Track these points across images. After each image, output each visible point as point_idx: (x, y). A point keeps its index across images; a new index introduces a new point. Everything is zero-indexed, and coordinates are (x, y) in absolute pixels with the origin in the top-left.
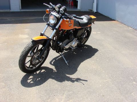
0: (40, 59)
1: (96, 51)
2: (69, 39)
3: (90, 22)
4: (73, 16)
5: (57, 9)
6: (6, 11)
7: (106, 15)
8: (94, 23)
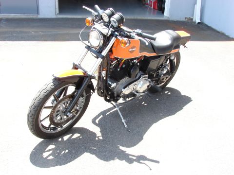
0: (68, 114)
1: (187, 100)
2: (130, 76)
3: (175, 45)
4: (136, 33)
5: (106, 19)
6: (31, 17)
7: (218, 30)
8: (185, 46)
